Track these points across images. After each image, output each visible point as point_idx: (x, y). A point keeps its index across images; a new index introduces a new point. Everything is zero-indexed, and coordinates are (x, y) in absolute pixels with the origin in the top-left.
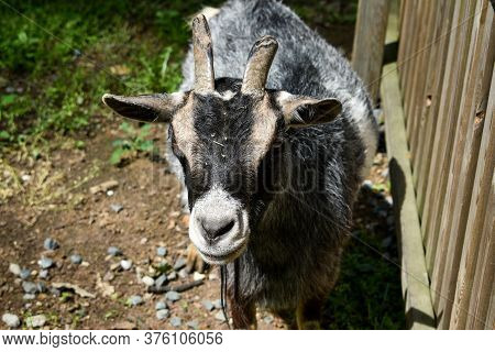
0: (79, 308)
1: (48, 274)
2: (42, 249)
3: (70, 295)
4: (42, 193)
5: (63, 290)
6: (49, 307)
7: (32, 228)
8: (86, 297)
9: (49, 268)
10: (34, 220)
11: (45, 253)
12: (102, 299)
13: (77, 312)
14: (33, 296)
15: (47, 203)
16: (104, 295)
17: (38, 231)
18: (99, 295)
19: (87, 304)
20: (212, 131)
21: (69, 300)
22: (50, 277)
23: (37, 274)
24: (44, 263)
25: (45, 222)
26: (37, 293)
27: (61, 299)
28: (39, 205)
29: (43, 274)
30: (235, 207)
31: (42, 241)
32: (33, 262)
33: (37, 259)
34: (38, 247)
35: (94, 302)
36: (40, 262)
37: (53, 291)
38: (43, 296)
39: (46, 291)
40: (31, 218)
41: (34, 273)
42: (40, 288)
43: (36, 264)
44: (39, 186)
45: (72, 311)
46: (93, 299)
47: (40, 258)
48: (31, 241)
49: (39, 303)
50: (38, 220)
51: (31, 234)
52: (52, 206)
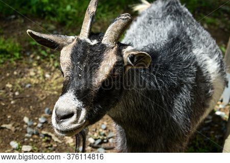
0: (51, 146)
1: (42, 126)
2: (43, 113)
3: (49, 139)
4: (53, 85)
5: (46, 135)
6: (36, 142)
7: (42, 101)
8: (57, 142)
9: (43, 123)
10: (44, 97)
11: (44, 115)
12: (65, 144)
13: (49, 148)
14: (30, 135)
15: (53, 90)
16: (67, 143)
17: (44, 103)
18: (64, 142)
19: (55, 145)
20: (79, 60)
21: (48, 141)
22: (43, 128)
23: (36, 125)
24: (42, 120)
25: (50, 99)
26: (33, 134)
27: (44, 140)
28: (50, 91)
29: (39, 125)
30: (76, 105)
31: (45, 108)
32: (36, 118)
33: (39, 117)
34: (42, 111)
35: (60, 145)
36: (40, 119)
37: (41, 135)
38: (36, 136)
39: (38, 134)
40: (43, 96)
41: (35, 124)
42: (35, 132)
43: (38, 120)
44: (52, 81)
45: (47, 147)
46: (60, 144)
47: (40, 117)
48: (39, 108)
49: (31, 140)
50: (46, 98)
51: (41, 104)
52: (56, 93)
